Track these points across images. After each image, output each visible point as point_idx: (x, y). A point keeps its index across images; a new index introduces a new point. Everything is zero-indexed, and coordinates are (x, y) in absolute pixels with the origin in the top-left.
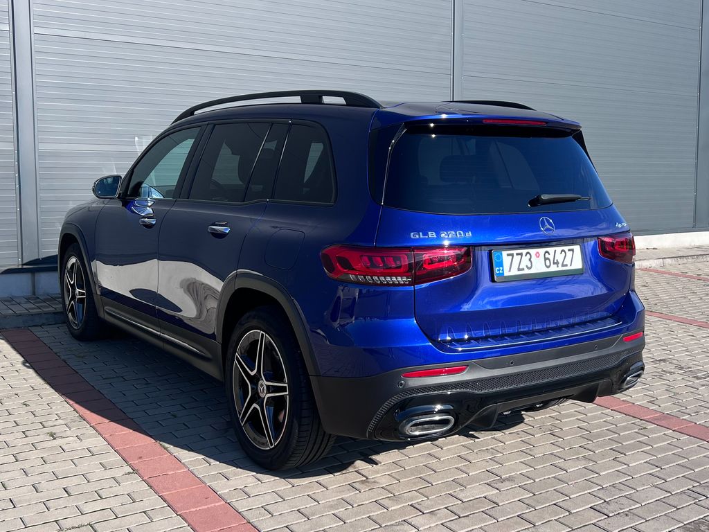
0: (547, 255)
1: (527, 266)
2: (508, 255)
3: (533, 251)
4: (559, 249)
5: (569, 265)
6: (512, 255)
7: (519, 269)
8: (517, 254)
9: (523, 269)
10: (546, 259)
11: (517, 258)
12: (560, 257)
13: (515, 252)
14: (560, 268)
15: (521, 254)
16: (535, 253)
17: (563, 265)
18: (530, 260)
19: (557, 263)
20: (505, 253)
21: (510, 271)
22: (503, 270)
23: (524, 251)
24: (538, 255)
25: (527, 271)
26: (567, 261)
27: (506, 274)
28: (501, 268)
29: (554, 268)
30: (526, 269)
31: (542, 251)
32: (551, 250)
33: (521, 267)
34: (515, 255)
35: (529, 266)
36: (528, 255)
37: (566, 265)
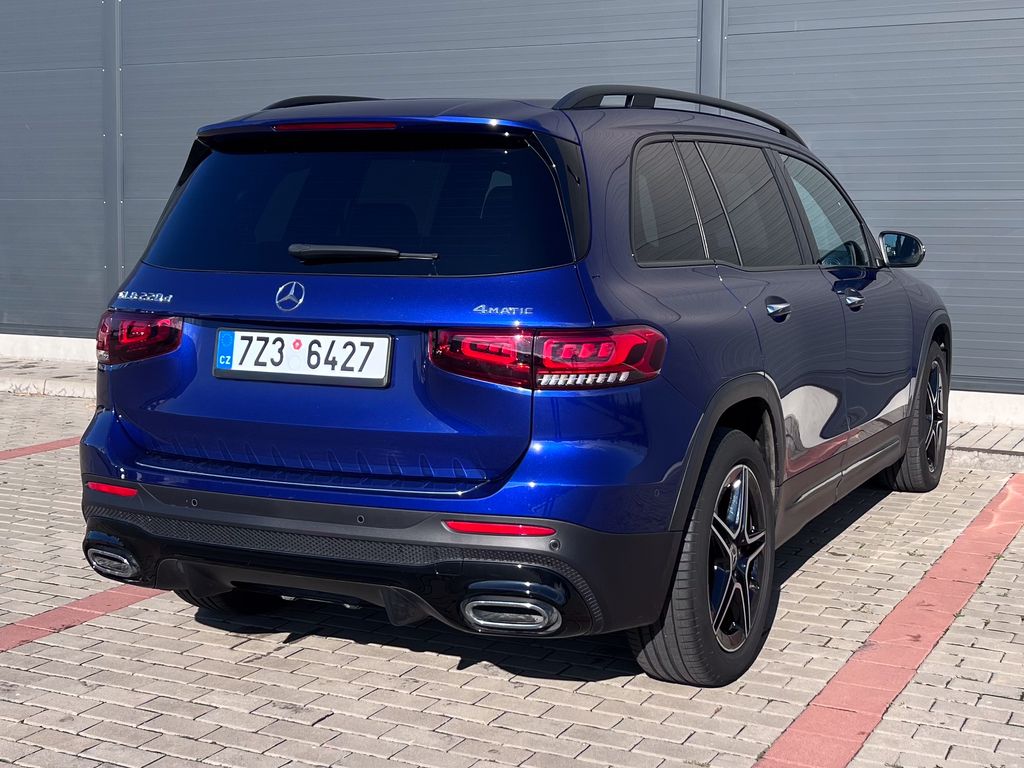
0: (315, 347)
1: (272, 360)
2: (243, 338)
3: (289, 338)
4: (340, 340)
5: (357, 369)
6: (250, 339)
7: (257, 363)
8: (259, 339)
9: (264, 364)
10: (311, 353)
11: (257, 345)
12: (340, 354)
13: (255, 335)
14: (338, 373)
15: (266, 340)
16: (294, 340)
17: (344, 368)
18: (280, 351)
19: (333, 363)
20: (238, 335)
21: (241, 363)
22: (231, 361)
23: (272, 336)
24: (297, 345)
25: (270, 369)
26: (356, 362)
27: (236, 367)
28: (229, 357)
29: (324, 371)
30: (269, 363)
31: (306, 339)
32: (325, 340)
33: (260, 360)
34: (255, 339)
35: (277, 360)
36: (279, 344)
37: (351, 369)
